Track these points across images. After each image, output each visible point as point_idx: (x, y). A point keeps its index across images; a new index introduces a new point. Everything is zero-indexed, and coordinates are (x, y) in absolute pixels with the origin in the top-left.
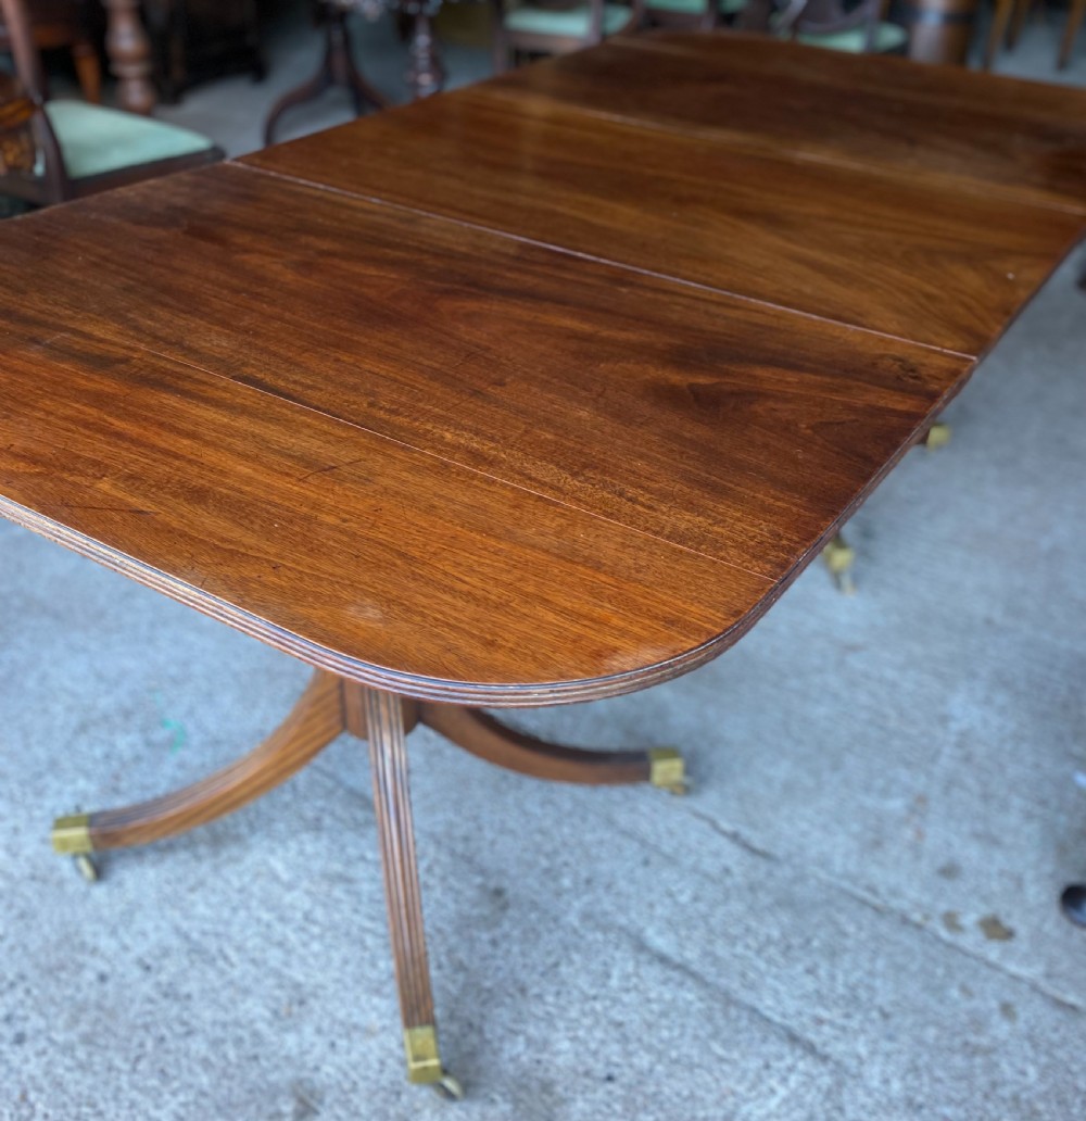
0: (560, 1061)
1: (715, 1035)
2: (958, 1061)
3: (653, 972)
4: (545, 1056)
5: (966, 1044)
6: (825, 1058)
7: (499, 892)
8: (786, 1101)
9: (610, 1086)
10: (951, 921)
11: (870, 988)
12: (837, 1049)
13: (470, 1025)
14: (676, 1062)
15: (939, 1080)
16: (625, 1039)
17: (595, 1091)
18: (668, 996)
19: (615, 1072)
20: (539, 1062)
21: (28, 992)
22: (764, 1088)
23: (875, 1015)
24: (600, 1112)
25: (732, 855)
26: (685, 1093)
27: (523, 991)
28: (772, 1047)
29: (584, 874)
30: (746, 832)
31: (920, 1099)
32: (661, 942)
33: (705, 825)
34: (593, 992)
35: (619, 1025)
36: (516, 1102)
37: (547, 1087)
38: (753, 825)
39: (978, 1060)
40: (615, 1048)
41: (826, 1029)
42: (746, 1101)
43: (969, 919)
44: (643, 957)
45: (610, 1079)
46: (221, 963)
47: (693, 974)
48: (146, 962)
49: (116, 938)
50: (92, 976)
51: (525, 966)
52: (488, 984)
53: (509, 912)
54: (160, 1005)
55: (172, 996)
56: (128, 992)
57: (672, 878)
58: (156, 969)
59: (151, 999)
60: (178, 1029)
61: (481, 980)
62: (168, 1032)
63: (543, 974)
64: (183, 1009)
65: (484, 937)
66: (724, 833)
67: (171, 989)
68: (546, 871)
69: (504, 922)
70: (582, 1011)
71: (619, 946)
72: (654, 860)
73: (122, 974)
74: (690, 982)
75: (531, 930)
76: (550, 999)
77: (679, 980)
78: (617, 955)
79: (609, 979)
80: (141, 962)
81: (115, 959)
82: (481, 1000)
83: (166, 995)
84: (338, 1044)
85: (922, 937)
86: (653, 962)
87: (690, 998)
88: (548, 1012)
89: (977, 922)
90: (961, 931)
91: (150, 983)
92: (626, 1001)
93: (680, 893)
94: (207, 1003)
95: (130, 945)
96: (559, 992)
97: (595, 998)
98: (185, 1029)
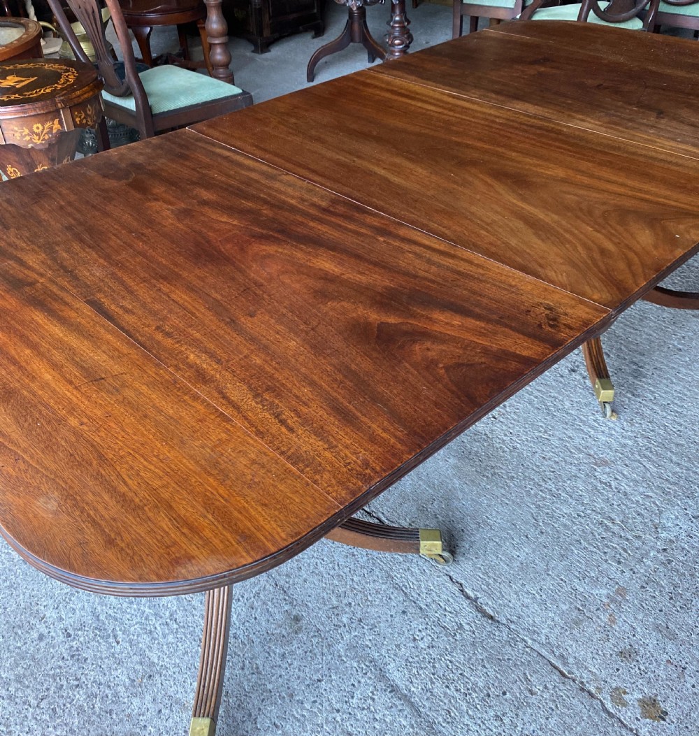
3: (383, 698)
7: (297, 619)
10: (618, 696)
13: (250, 715)
18: (389, 719)
25: (467, 614)
27: (291, 696)
29: (358, 615)
30: (483, 599)
32: (397, 677)
33: (455, 589)
34: (338, 706)
38: (490, 595)
43: (633, 697)
44: (381, 685)
46: (111, 640)
47: (412, 704)
48: (68, 631)
49: (57, 611)
50: (36, 636)
51: (299, 677)
52: (270, 687)
53: (300, 636)
54: (67, 663)
55: (76, 657)
56: (51, 650)
57: (420, 627)
58: (73, 636)
59: (63, 658)
60: (72, 681)
61: (266, 683)
62: (66, 683)
63: (308, 685)
64: (79, 668)
65: (278, 651)
66: (468, 597)
67: (77, 653)
68: (333, 608)
69: (294, 642)
70: (327, 719)
71: (366, 674)
72: (411, 610)
73: (52, 637)
74: (407, 711)
75: (311, 652)
76: (307, 706)
77: (400, 708)
78: (363, 681)
79: (353, 697)
80: (66, 631)
81: (52, 626)
82: (262, 697)
83: (73, 656)
84: (163, 711)
85: (591, 705)
86: (385, 690)
87: (404, 723)
88: (303, 716)
89: (639, 700)
90: (625, 704)
91: (66, 646)
92: (359, 717)
93: (422, 639)
94: (94, 666)
95: (64, 617)
96: (315, 702)
97: (338, 711)
98: (76, 683)
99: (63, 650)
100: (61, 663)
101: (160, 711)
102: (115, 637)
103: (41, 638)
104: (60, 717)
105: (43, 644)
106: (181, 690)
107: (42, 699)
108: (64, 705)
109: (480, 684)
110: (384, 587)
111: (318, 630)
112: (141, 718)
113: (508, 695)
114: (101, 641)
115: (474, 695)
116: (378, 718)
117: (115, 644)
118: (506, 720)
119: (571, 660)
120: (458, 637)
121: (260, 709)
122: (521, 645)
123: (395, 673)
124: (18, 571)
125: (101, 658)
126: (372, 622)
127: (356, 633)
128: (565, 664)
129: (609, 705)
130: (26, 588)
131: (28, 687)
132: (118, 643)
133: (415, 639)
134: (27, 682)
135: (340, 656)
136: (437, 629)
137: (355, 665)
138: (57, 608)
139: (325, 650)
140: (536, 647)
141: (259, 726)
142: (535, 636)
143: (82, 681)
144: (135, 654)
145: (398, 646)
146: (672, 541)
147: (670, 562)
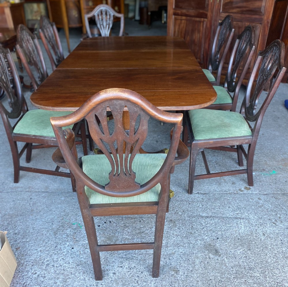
0: (208, 240)
1: (226, 224)
2: (260, 209)
3: (208, 219)
4: (205, 241)
5: (259, 206)
6: (243, 218)
7: (171, 220)
8: (244, 227)
9: (219, 240)
10: (240, 190)
11: (240, 205)
12: (243, 216)
13: (189, 243)
14: (224, 230)
15: (260, 213)
16: (214, 232)
17: (218, 242)
18: (214, 222)
19: (218, 237)
20: (205, 242)
21: (102, 284)
22: (240, 227)
23: (244, 209)
24: (221, 244)
25: (201, 196)
26: (230, 234)
27: (191, 233)
28: (235, 221)
29: (182, 211)
31: (260, 217)
32: (204, 215)
34: (202, 227)
35: (211, 230)
36: (208, 250)
37: (210, 245)
38: (200, 190)
39: (262, 208)
40: (214, 234)
41: (239, 214)
42: (239, 230)
43: (243, 189)
44: (204, 218)
45: (218, 238)
46: (135, 258)
47: (214, 217)
48: (120, 266)
49: (109, 266)
50: (112, 274)
51: (188, 229)
52: (185, 235)
53: (176, 223)
54: (131, 271)
55: (132, 268)
56: (122, 273)
57: (196, 204)
58: (123, 266)
59: (128, 271)
60: (139, 273)
61: (183, 235)
62: (138, 274)
63: (191, 229)
64: (136, 269)
65: (176, 229)
66: (197, 193)
67: (130, 268)
68: (175, 213)
69: (177, 225)
70: (203, 231)
71: (199, 219)
72: (190, 203)
73: (117, 271)
74: (214, 218)
75: (183, 223)
76: (197, 232)
77: (213, 219)
78: (200, 220)
79: (202, 224)
80: (119, 267)
81: (113, 269)
82: (186, 238)
83: (130, 269)
84: (170, 258)
85: (239, 195)
86: (206, 218)
87: (217, 220)
88: (199, 234)
89: (244, 189)
90: (243, 191)
91: (125, 269)
92: (208, 226)
93: (199, 205)
94: (139, 266)
95: (113, 265)
96: (197, 230)
97: (203, 228)
98: (141, 272)
99: (125, 270)
100: (129, 273)
101: (169, 259)
102: (135, 257)
103: (114, 273)
104: (148, 281)
105: (117, 274)
106: (168, 252)
107: (137, 282)
108: (145, 278)
109: (219, 205)
110: (179, 203)
111: (178, 219)
112: (167, 264)
113: (226, 203)
114: (132, 260)
115: (221, 207)
116: (211, 223)
117: (137, 258)
118: (231, 207)
119: (227, 191)
120: (205, 201)
121: (189, 241)
122: (216, 194)
123: (203, 215)
124: (80, 268)
125: (138, 263)
126: (186, 210)
127: (186, 214)
128: (227, 192)
129: (241, 193)
130: (90, 269)
131: (129, 284)
132: (138, 257)
133: (198, 207)
134: (127, 284)
135: (190, 220)
136: (199, 202)
137: (195, 219)
138: (108, 265)
139: (185, 221)
140: (219, 193)
141: (193, 243)
142: (216, 191)
143: (141, 271)
144: (145, 255)
145: (197, 210)
146: (216, 162)
147: (220, 165)
